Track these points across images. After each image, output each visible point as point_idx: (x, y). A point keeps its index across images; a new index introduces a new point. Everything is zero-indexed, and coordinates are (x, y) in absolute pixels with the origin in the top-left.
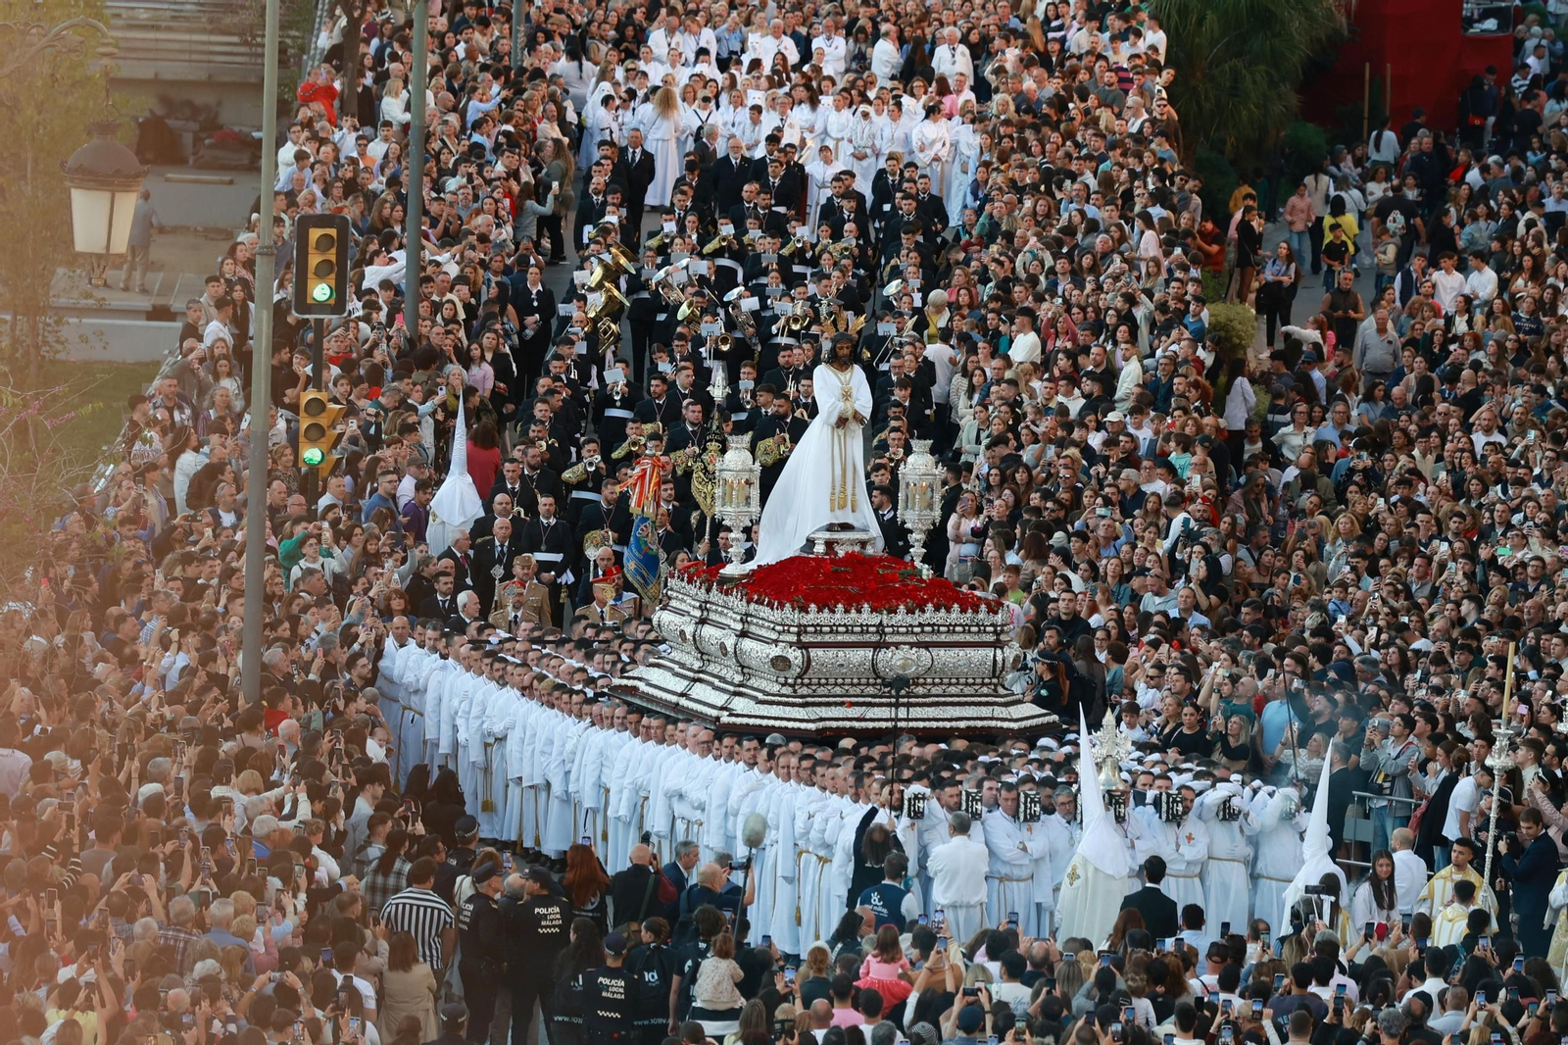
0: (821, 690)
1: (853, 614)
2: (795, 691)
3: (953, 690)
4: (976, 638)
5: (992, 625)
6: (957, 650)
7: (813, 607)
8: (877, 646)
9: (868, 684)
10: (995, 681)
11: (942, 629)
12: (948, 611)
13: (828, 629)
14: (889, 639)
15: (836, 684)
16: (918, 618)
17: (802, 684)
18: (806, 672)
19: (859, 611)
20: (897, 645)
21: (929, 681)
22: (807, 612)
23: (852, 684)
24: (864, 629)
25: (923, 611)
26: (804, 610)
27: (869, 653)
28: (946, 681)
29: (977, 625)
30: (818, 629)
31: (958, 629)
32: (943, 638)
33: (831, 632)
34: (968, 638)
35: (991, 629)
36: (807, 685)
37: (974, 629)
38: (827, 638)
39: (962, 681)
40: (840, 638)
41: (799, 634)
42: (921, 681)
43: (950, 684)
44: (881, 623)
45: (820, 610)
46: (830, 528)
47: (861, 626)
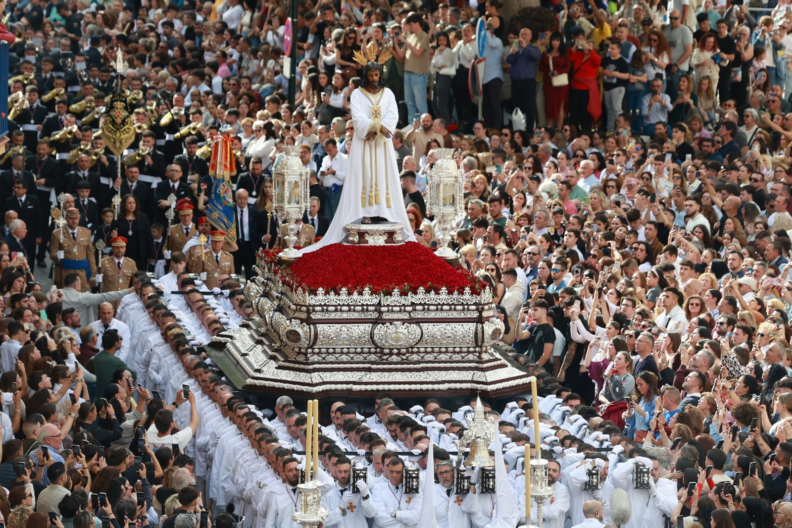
0: (331, 358)
1: (355, 296)
2: (307, 359)
3: (443, 357)
4: (462, 316)
5: (475, 304)
6: (444, 325)
7: (321, 290)
8: (375, 322)
9: (370, 353)
10: (477, 349)
11: (432, 307)
12: (437, 293)
13: (333, 308)
14: (385, 316)
15: (342, 353)
16: (411, 298)
17: (313, 353)
18: (314, 343)
19: (360, 293)
20: (391, 321)
21: (422, 350)
22: (316, 295)
23: (356, 353)
24: (365, 309)
25: (416, 293)
26: (314, 292)
27: (368, 327)
28: (436, 350)
29: (462, 304)
30: (325, 308)
31: (445, 307)
32: (432, 315)
33: (336, 310)
34: (455, 315)
35: (474, 307)
36: (318, 354)
37: (459, 308)
38: (333, 316)
39: (451, 349)
40: (345, 316)
41: (308, 312)
42: (415, 350)
43: (440, 352)
44: (379, 304)
45: (327, 293)
46: (363, 221)
47: (363, 305)
